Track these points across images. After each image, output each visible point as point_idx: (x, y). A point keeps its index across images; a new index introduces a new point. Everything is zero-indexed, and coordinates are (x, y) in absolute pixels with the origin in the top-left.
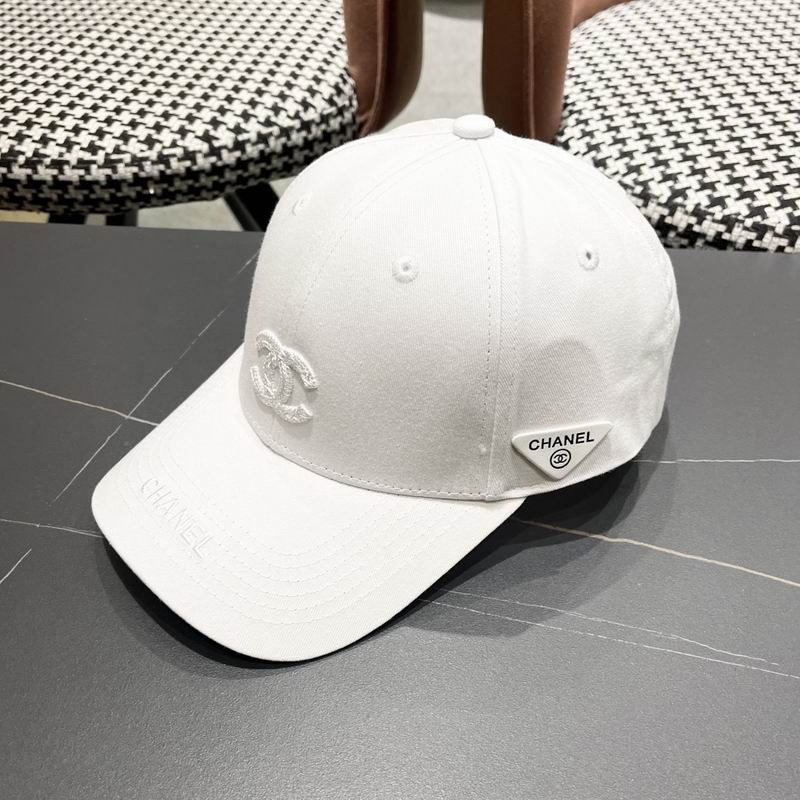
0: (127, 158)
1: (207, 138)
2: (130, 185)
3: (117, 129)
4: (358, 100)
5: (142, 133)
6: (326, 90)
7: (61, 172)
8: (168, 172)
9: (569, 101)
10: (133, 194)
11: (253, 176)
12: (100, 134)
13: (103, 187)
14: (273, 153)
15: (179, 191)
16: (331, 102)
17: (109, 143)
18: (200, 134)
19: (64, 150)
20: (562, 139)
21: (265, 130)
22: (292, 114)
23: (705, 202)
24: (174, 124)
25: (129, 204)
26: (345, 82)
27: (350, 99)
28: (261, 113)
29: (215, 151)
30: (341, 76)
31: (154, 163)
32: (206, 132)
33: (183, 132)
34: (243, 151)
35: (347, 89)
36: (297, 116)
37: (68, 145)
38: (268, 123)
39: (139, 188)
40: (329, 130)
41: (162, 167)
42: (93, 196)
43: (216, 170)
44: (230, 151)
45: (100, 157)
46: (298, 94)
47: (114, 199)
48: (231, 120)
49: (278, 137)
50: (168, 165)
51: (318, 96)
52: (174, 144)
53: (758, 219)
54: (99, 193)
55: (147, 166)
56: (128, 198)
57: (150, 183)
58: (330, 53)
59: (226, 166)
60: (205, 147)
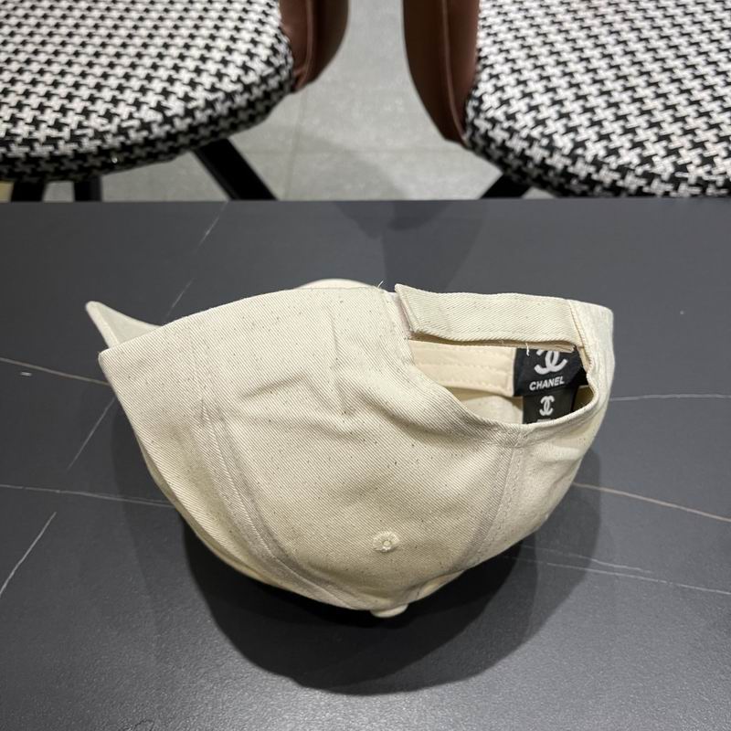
0: (90, 132)
1: (160, 108)
2: (95, 156)
3: (78, 105)
4: (293, 56)
5: (101, 107)
6: (263, 52)
7: (32, 148)
8: (129, 142)
9: (483, 54)
10: (98, 163)
11: (204, 138)
12: (63, 110)
13: (71, 160)
14: (220, 117)
15: (139, 158)
16: (268, 63)
17: (72, 120)
18: (153, 104)
19: (32, 128)
20: (477, 94)
21: (211, 97)
22: (234, 78)
23: (602, 153)
24: (129, 96)
25: (95, 172)
26: (280, 41)
27: (286, 58)
28: (207, 80)
29: (168, 120)
30: (276, 36)
31: (114, 135)
32: (159, 103)
33: (137, 104)
34: (193, 117)
35: (282, 48)
36: (239, 80)
37: (36, 123)
38: (213, 89)
39: (103, 158)
40: (269, 89)
41: (122, 138)
42: (63, 168)
43: (170, 137)
44: (182, 118)
45: (66, 133)
46: (238, 58)
47: (81, 169)
48: (180, 89)
49: (223, 102)
50: (127, 136)
51: (256, 59)
52: (131, 117)
53: (647, 167)
54: (67, 165)
55: (109, 139)
56: (93, 167)
57: (113, 153)
58: (264, 12)
59: (180, 133)
60: (159, 117)
